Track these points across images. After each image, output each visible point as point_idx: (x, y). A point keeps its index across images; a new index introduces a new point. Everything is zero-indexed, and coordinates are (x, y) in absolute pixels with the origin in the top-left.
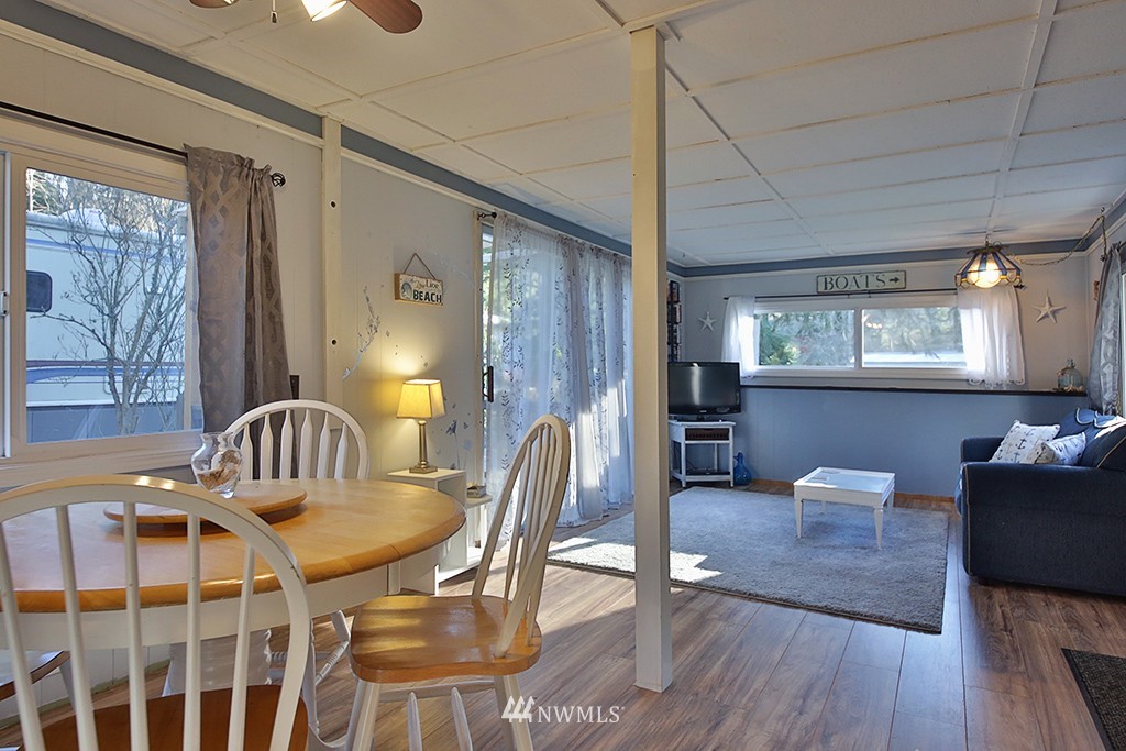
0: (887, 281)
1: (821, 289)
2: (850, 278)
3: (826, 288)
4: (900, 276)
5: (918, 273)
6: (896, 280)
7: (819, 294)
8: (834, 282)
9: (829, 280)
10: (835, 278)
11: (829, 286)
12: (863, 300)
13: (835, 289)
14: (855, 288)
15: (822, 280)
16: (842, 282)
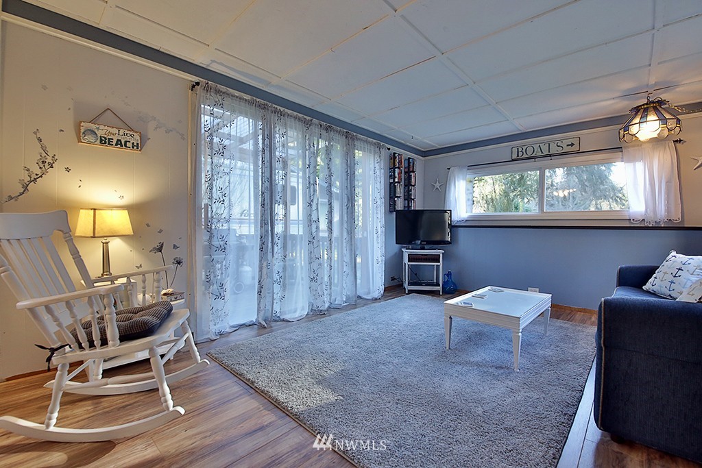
0: (565, 146)
1: (515, 157)
2: (536, 147)
3: (518, 156)
4: (576, 141)
5: (590, 138)
6: (572, 145)
7: (513, 160)
8: (524, 151)
9: (520, 149)
10: (524, 148)
11: (520, 154)
12: (547, 162)
13: (525, 156)
14: (540, 154)
15: (515, 150)
16: (530, 150)
